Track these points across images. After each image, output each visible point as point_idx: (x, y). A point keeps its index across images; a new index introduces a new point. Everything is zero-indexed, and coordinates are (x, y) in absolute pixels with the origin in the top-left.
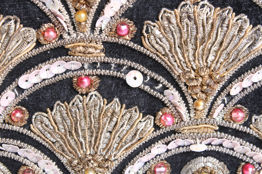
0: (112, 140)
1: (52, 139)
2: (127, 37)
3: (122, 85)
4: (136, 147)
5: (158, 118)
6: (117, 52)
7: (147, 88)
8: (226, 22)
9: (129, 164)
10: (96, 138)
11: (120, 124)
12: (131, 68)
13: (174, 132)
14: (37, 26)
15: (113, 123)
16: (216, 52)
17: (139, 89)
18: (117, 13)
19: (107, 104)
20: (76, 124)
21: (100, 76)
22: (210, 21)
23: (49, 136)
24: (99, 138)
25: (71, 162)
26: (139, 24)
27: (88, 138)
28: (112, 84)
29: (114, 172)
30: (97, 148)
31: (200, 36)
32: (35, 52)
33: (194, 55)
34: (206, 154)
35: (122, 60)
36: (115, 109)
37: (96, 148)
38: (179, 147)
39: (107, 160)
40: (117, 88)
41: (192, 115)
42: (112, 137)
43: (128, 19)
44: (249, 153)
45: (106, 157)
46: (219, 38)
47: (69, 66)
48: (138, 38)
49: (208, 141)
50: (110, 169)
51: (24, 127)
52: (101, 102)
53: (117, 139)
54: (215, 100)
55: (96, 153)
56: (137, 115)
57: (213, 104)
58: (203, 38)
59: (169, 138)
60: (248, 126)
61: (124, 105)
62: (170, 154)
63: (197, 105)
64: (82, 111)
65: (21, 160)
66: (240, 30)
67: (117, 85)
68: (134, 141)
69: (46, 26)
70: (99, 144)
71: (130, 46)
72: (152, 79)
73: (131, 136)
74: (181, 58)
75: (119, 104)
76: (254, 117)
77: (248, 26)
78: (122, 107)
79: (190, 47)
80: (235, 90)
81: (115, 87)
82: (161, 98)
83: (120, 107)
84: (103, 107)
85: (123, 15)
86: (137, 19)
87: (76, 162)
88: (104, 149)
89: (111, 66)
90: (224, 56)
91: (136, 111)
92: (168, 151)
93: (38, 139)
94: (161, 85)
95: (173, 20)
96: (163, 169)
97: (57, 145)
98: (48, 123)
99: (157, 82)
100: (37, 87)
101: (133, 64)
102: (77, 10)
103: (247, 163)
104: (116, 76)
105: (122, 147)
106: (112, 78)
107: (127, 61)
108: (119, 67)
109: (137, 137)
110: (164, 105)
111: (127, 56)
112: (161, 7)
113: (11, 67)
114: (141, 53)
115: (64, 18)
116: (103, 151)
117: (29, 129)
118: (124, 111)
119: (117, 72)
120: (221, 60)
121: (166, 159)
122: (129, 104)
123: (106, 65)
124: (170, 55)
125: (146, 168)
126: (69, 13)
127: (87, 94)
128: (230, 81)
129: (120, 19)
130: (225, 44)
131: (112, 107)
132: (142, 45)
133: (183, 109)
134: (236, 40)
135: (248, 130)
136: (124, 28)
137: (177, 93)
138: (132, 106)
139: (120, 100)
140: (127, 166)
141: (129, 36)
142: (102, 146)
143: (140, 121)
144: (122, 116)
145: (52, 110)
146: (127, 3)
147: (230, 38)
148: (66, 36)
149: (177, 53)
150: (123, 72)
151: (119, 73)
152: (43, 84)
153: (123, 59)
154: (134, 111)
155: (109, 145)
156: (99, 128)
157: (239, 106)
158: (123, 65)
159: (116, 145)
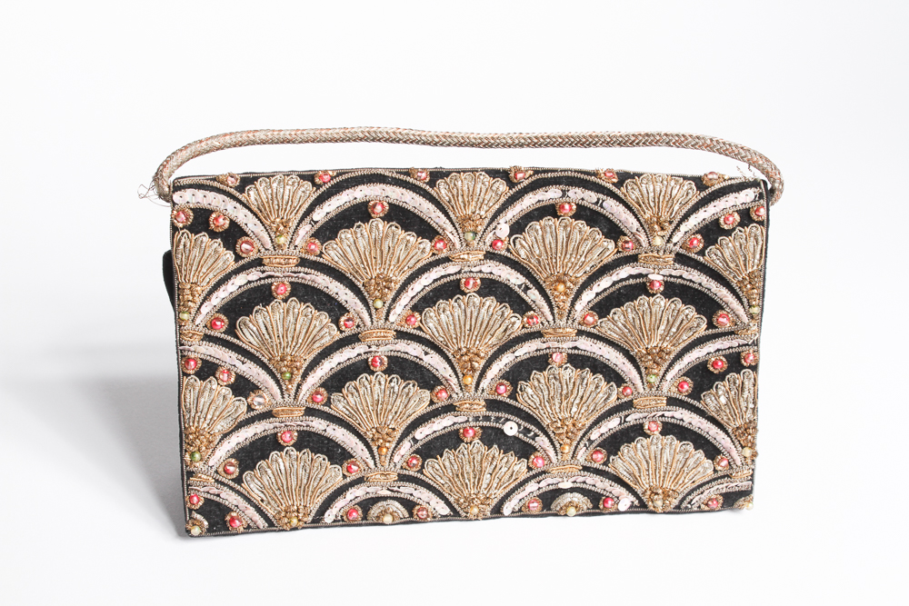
0: (492, 480)
1: (442, 481)
2: (505, 395)
3: (500, 434)
4: (512, 486)
5: (531, 460)
6: (496, 407)
7: (521, 436)
8: (585, 381)
9: (507, 501)
10: (479, 479)
11: (499, 467)
12: (507, 420)
13: (544, 472)
14: (431, 389)
15: (493, 467)
16: (578, 405)
17: (514, 437)
18: (496, 376)
19: (488, 451)
20: (462, 469)
21: (482, 427)
22: (572, 381)
23: (439, 479)
24: (481, 479)
25: (458, 501)
26: (514, 384)
27: (472, 481)
28: (492, 433)
29: (493, 508)
30: (480, 487)
31: (564, 392)
32: (429, 409)
33: (560, 408)
34: (572, 490)
35: (500, 414)
36: (495, 454)
38: (549, 485)
39: (488, 498)
40: (496, 436)
41: (559, 457)
42: (493, 478)
43: (505, 380)
44: (609, 489)
45: (488, 496)
46: (580, 394)
47: (456, 420)
48: (513, 396)
49: (573, 479)
50: (491, 506)
51: (418, 472)
52: (483, 448)
53: (497, 480)
54: (578, 444)
55: (479, 492)
56: (512, 458)
57: (576, 447)
58: (567, 394)
59: (541, 478)
60: (607, 465)
61: (502, 451)
62: (541, 491)
63: (563, 448)
64: (467, 456)
65: (415, 500)
66: (597, 387)
67: (496, 434)
68: (511, 481)
69: (439, 387)
70: (482, 484)
71: (507, 401)
72: (525, 428)
73: (508, 477)
74: (550, 411)
75: (498, 450)
76: (612, 457)
77: (603, 383)
78: (500, 453)
79: (557, 401)
80: (595, 435)
81: (494, 436)
82: (533, 444)
83: (498, 453)
84: (484, 453)
85: (501, 377)
86: (513, 379)
87: (462, 501)
88: (486, 489)
89: (491, 419)
90: (585, 408)
91: (512, 456)
92: (539, 489)
93: (430, 481)
94: (532, 433)
95: (542, 381)
96: (535, 504)
97: (446, 486)
98: (438, 467)
99: (529, 431)
100: (429, 438)
101: (510, 416)
102: (464, 375)
103: (608, 497)
104: (495, 427)
105: (501, 486)
106: (492, 428)
107: (504, 414)
108: (498, 419)
109: (514, 478)
110: (535, 449)
111: (504, 410)
112: (532, 370)
113: (409, 422)
114: (515, 407)
115: (454, 381)
116: (485, 491)
117: (422, 473)
118: (502, 456)
119: (496, 423)
120: (582, 411)
121: (538, 496)
122: (506, 450)
123: (487, 418)
124: (540, 408)
125: (521, 504)
126: (457, 377)
127: (471, 443)
128: (591, 428)
129: (499, 380)
130: (585, 399)
131: (492, 452)
132: (517, 401)
133: (551, 453)
134: (594, 395)
135: (607, 469)
136: (502, 388)
137: (546, 440)
138: (508, 451)
139: (499, 447)
140: (505, 503)
142: (484, 486)
143: (516, 464)
144: (501, 460)
145: (441, 456)
146: (505, 368)
147: (588, 393)
148: (454, 395)
149: (545, 407)
150: (501, 423)
151: (498, 424)
152: (435, 435)
153: (501, 412)
154: (510, 455)
155: (490, 485)
156: (481, 471)
157: (598, 448)
158: (501, 418)
159: (495, 485)
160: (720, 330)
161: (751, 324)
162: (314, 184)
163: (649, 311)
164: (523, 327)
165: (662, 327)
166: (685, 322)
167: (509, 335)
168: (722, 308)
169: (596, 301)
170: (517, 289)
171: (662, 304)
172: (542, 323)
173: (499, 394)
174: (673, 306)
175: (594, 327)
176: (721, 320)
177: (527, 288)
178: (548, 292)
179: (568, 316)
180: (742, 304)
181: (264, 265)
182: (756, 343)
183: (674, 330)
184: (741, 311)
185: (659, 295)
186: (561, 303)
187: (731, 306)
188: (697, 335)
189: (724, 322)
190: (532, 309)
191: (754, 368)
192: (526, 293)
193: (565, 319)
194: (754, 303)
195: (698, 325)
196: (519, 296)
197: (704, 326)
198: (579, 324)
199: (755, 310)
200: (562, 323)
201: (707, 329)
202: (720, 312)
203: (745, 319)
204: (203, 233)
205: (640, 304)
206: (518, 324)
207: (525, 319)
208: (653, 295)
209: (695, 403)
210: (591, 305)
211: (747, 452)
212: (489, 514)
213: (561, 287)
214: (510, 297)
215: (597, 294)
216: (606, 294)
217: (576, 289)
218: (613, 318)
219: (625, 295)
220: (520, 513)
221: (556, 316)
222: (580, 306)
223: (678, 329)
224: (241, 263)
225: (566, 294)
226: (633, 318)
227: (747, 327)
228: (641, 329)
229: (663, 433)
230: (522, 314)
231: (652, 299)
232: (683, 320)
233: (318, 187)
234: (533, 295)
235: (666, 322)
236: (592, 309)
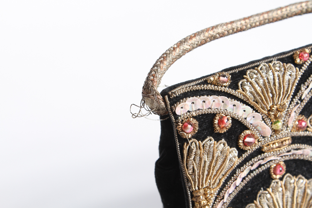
162: (296, 65)
181: (264, 153)
204: (208, 138)
224: (244, 156)
233: (300, 66)
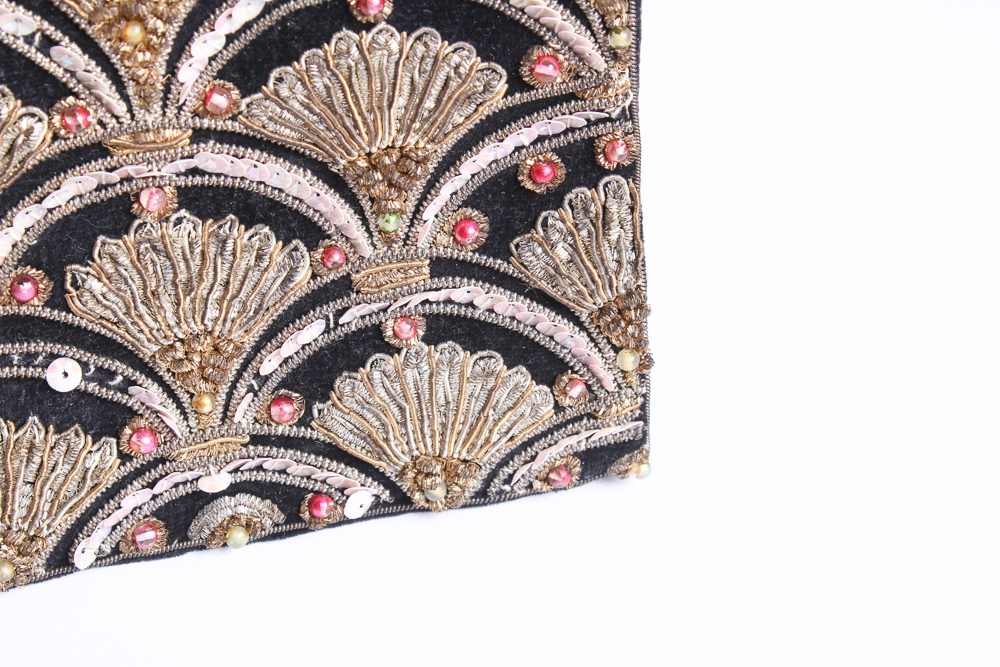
0: (37, 498)
2: (36, 301)
3: (41, 390)
4: (87, 503)
5: (124, 439)
6: (19, 331)
7: (92, 387)
8: (230, 246)
9: (81, 535)
11: (48, 465)
12: (53, 357)
13: (163, 460)
15: (34, 467)
16: (220, 301)
17: (77, 391)
18: (6, 259)
19: (16, 431)
22: (198, 250)
24: (10, 500)
26: (56, 273)
28: (21, 392)
29: (51, 556)
30: (10, 517)
31: (183, 277)
33: (176, 313)
34: (233, 490)
35: (33, 345)
36: (35, 438)
37: (7, 519)
38: (176, 485)
39: (33, 539)
40: (32, 397)
41: (193, 423)
42: (38, 493)
43: (32, 268)
44: (320, 475)
45: (32, 533)
46: (222, 276)
48: (58, 300)
49: (232, 466)
50: (43, 554)
52: (4, 428)
53: (48, 494)
54: (234, 386)
55: (9, 528)
56: (80, 441)
57: (230, 395)
58: (190, 280)
59: (154, 474)
60: (308, 425)
61: (51, 427)
62: (160, 502)
63: (199, 404)
66: (259, 258)
67: (31, 392)
68: (83, 494)
70: (13, 510)
71: (44, 315)
72: (99, 369)
73: (75, 483)
74: (152, 324)
75: (41, 427)
76: (317, 406)
77: (274, 245)
78: (47, 432)
79: (167, 303)
80: (269, 364)
81: (26, 395)
82: (124, 401)
83: (43, 432)
84: (9, 440)
85: (19, 261)
86: (50, 262)
88: (24, 519)
89: (12, 360)
90: (237, 306)
91: (77, 435)
92: (154, 497)
94: (119, 378)
95: (123, 259)
96: (150, 534)
99: (112, 374)
101: (57, 348)
103: (318, 493)
104: (25, 376)
105: (61, 507)
106: (18, 380)
107: (42, 344)
108: (28, 359)
109: (89, 483)
110: (132, 413)
111: (41, 335)
112: (95, 237)
114: (68, 326)
116: (23, 523)
118: (52, 438)
119: (27, 366)
120: (232, 315)
121: (154, 514)
122: (61, 423)
124: (128, 322)
125: (117, 536)
128: (258, 348)
129: (16, 269)
130: (234, 286)
131: (27, 435)
132: (69, 311)
133: (172, 418)
134: (254, 276)
135: (308, 433)
136: (27, 287)
137: (154, 389)
138: (68, 425)
139: (41, 419)
140: (76, 541)
141: (39, 300)
142: (19, 513)
143: (90, 452)
144: (52, 448)
146: (25, 239)
147: (241, 274)
149: (140, 317)
150: (38, 366)
151: (31, 369)
153: (35, 341)
154: (73, 435)
155: (34, 510)
156: (7, 480)
157: (282, 391)
158: (37, 354)
159: (47, 507)
160: (540, 94)
161: (614, 74)
163: (362, 66)
164: (56, 137)
165: (400, 101)
166: (453, 84)
167: (22, 162)
168: (542, 42)
169: (228, 55)
170: (21, 46)
171: (394, 46)
172: (101, 123)
173: (21, 303)
174: (420, 49)
175: (234, 118)
176: (540, 69)
177: (48, 43)
178: (105, 46)
179: (165, 99)
180: (589, 26)
182: (630, 114)
183: (430, 104)
184: (587, 45)
185: (382, 25)
186: (141, 72)
187: (562, 34)
188: (486, 111)
189: (549, 74)
190: (70, 92)
191: (630, 171)
192: (47, 55)
193: (157, 107)
194: (617, 23)
195: (487, 88)
196: (31, 64)
197: (502, 86)
198: (195, 114)
199: (622, 40)
200: (150, 119)
201: (509, 93)
202: (536, 53)
203: (599, 62)
205: (338, 54)
206: (41, 131)
207: (57, 119)
208: (369, 26)
209: (499, 264)
210: (217, 66)
211: (629, 361)
212: (42, 571)
213: (135, 32)
214: (8, 67)
215: (230, 38)
216: (250, 36)
217: (173, 31)
218: (277, 93)
219: (299, 33)
220: (118, 554)
221: (135, 102)
222: (189, 73)
223: (438, 101)
225: (149, 47)
226: (326, 87)
227: (604, 82)
228: (349, 110)
229: (433, 338)
230: (48, 107)
231: (367, 37)
232: (448, 79)
234: (68, 57)
235: (406, 89)
236: (221, 75)
